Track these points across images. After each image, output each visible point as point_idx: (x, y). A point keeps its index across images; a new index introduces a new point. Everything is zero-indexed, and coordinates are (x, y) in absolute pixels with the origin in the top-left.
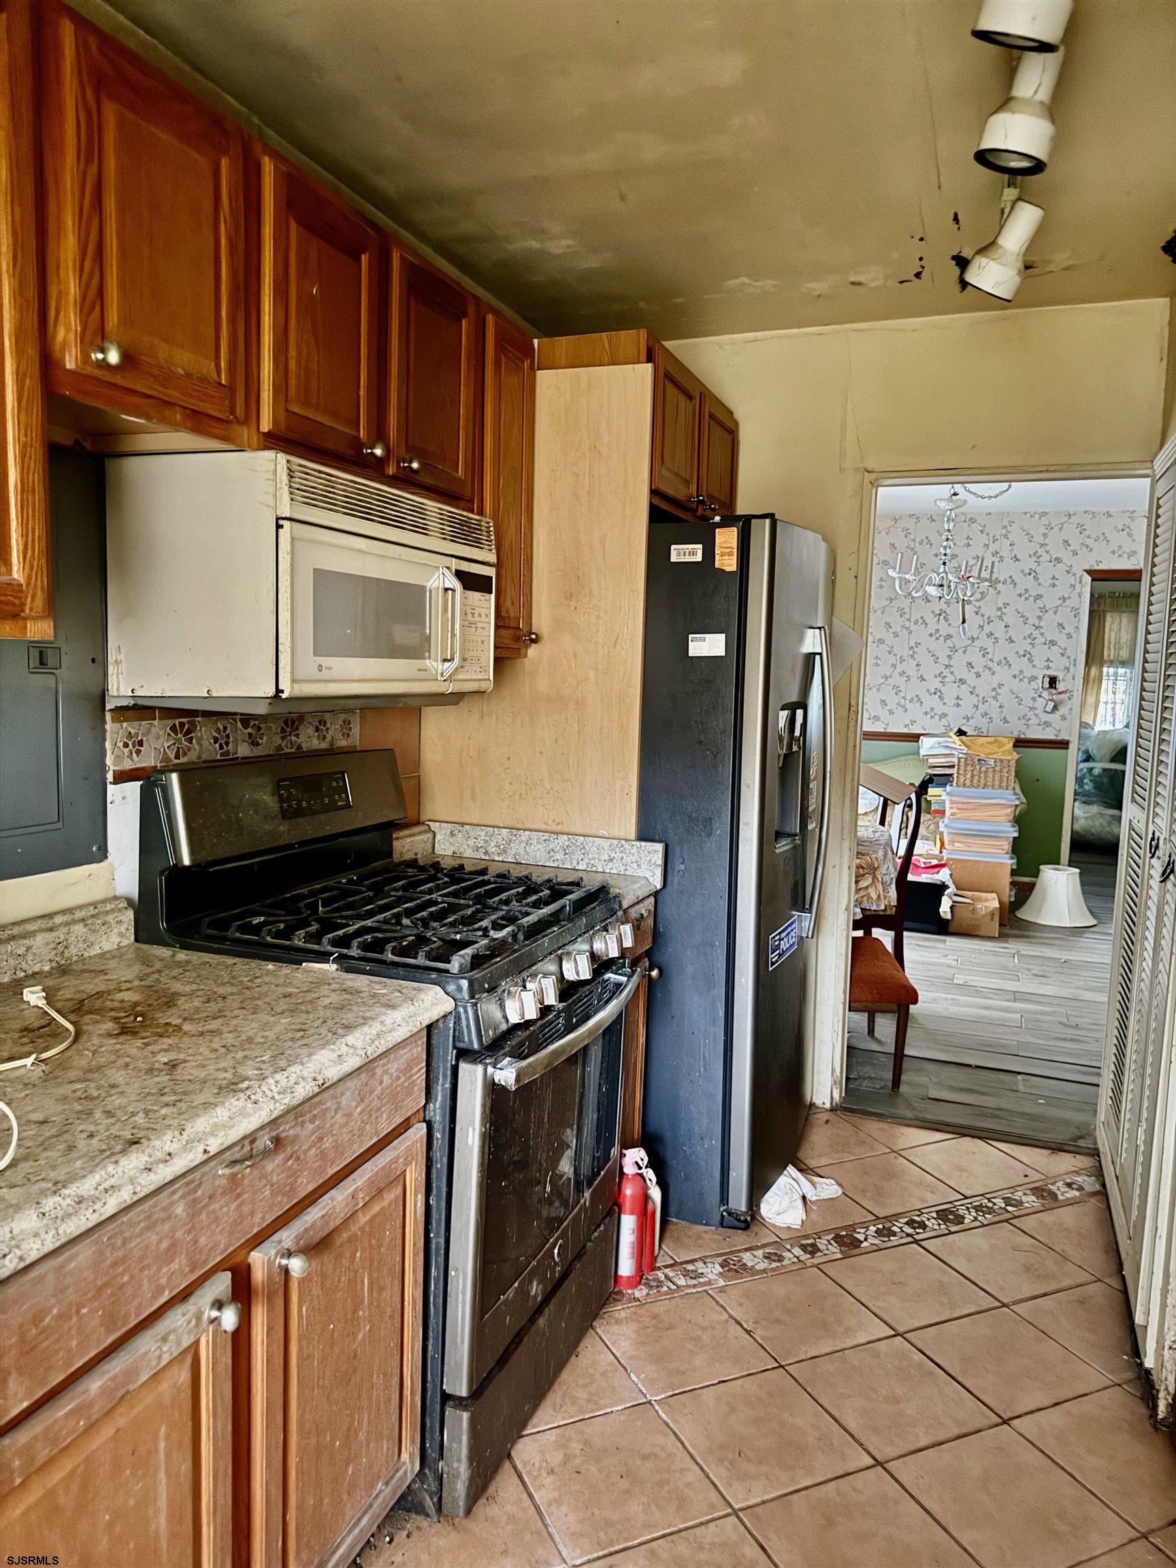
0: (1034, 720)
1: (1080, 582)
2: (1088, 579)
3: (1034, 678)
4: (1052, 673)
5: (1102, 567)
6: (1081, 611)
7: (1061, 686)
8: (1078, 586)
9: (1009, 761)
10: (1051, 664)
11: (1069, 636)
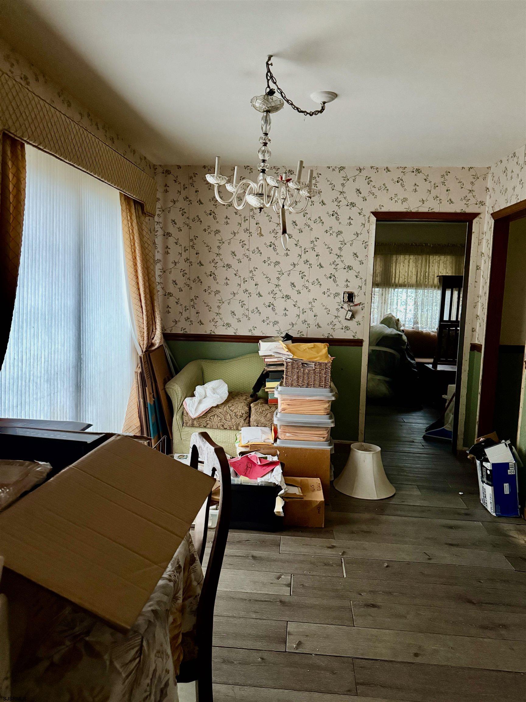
0: (338, 326)
1: (369, 221)
2: (373, 219)
3: (337, 295)
4: (349, 290)
5: (384, 210)
6: (369, 243)
7: (356, 300)
8: (367, 224)
9: (326, 364)
10: (349, 284)
11: (361, 263)
